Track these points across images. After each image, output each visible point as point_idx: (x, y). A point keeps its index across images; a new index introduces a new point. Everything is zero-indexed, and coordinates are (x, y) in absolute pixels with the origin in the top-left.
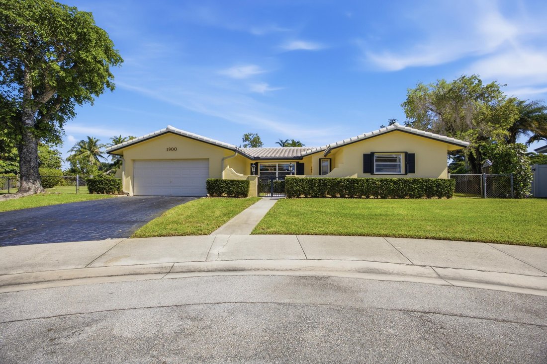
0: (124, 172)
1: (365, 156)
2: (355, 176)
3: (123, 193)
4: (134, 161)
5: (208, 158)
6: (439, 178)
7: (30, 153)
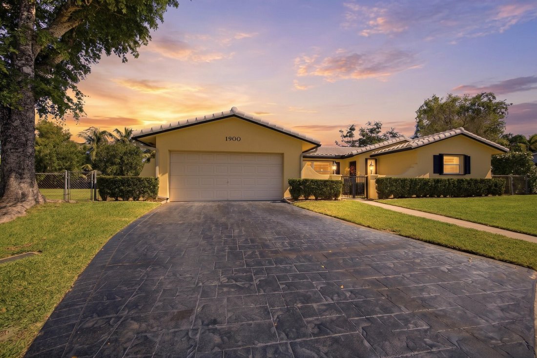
0: (157, 168)
1: (435, 157)
2: (427, 176)
3: (161, 200)
4: (170, 151)
5: (281, 152)
6: (486, 178)
7: (27, 130)
